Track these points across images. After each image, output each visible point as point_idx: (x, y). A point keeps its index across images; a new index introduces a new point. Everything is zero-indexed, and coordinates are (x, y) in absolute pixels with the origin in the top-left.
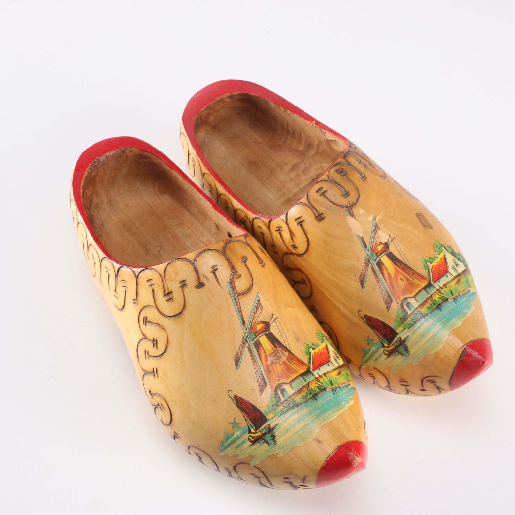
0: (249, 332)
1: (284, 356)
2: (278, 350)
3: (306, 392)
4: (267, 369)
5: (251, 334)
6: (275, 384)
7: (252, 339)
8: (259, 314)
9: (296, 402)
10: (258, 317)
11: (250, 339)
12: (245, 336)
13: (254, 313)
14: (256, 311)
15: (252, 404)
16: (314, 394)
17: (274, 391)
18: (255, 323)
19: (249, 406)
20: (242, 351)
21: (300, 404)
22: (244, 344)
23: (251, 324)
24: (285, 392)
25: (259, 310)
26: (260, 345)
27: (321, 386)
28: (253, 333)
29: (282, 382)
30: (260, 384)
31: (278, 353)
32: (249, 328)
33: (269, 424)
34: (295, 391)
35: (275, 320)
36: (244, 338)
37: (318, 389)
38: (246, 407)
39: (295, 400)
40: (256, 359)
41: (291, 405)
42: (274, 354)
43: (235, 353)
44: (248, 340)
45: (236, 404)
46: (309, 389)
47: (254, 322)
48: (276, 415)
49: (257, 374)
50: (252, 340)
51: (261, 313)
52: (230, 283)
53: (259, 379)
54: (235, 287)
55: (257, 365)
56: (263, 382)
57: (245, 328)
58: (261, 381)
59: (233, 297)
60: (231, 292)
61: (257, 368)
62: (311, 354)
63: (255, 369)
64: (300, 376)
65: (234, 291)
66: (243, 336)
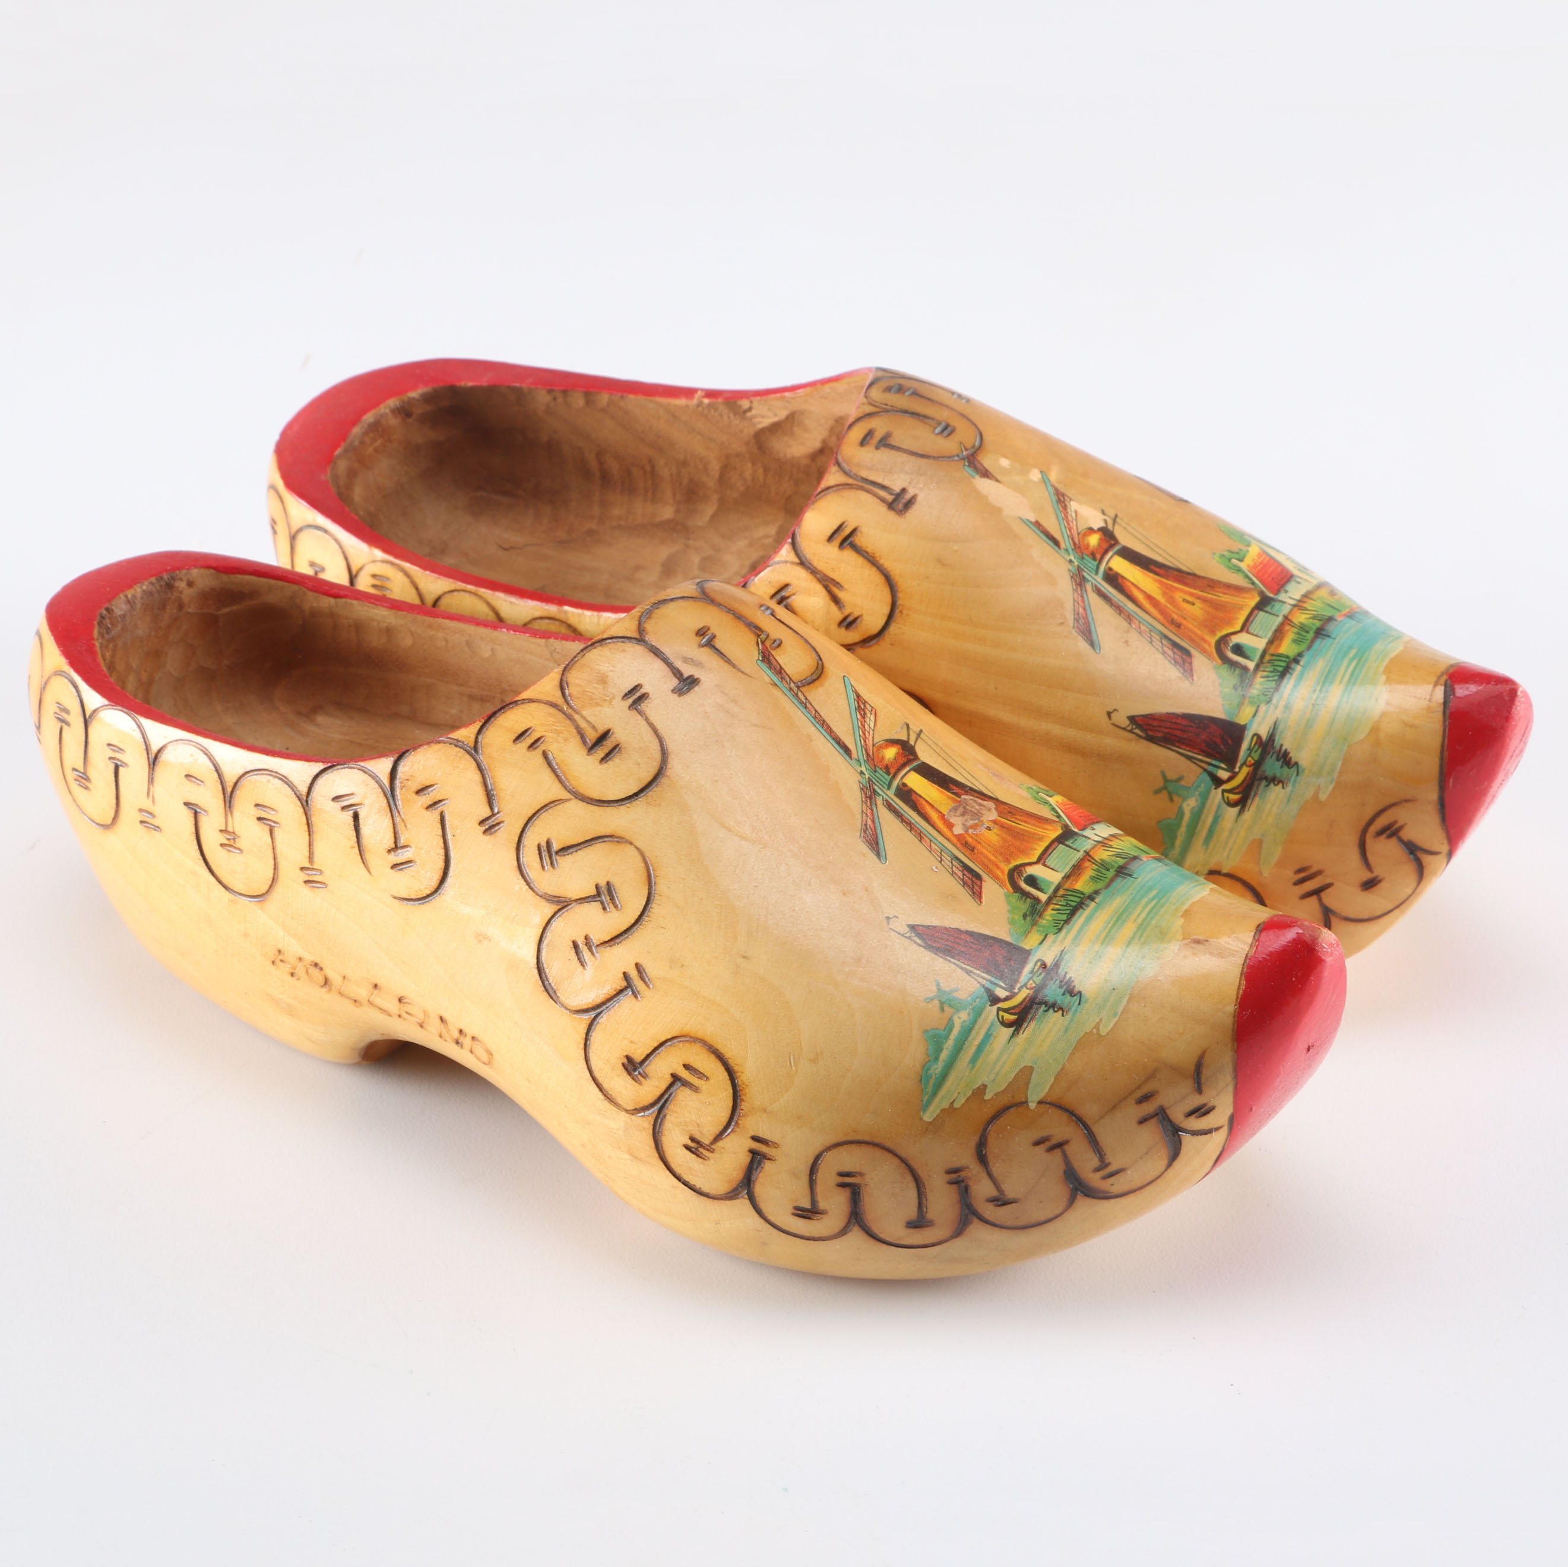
0: (870, 769)
1: (989, 810)
2: (965, 800)
4: (962, 844)
5: (877, 774)
6: (1003, 872)
7: (885, 784)
8: (872, 724)
9: (1082, 893)
10: (873, 731)
11: (880, 787)
12: (864, 782)
13: (859, 723)
14: (863, 717)
15: (966, 931)
16: (1118, 869)
17: (1008, 886)
18: (874, 745)
19: (962, 937)
20: (873, 818)
21: (1096, 893)
22: (870, 800)
23: (866, 750)
24: (1039, 882)
25: (869, 716)
26: (914, 797)
28: (883, 771)
29: (1018, 862)
30: (963, 880)
31: (967, 806)
32: (864, 761)
35: (919, 736)
36: (863, 786)
38: (955, 944)
39: (1077, 890)
40: (920, 828)
41: (1073, 902)
42: (961, 810)
43: (859, 826)
44: (876, 788)
45: (922, 944)
46: (1097, 863)
47: (869, 743)
48: (1046, 935)
49: (941, 860)
50: (886, 786)
51: (875, 720)
52: (763, 661)
53: (953, 871)
54: (781, 668)
55: (931, 841)
56: (966, 873)
57: (853, 761)
58: (962, 872)
59: (788, 693)
60: (778, 682)
61: (934, 847)
62: (1049, 802)
63: (931, 851)
64: (1057, 843)
65: (783, 680)
66: (859, 781)
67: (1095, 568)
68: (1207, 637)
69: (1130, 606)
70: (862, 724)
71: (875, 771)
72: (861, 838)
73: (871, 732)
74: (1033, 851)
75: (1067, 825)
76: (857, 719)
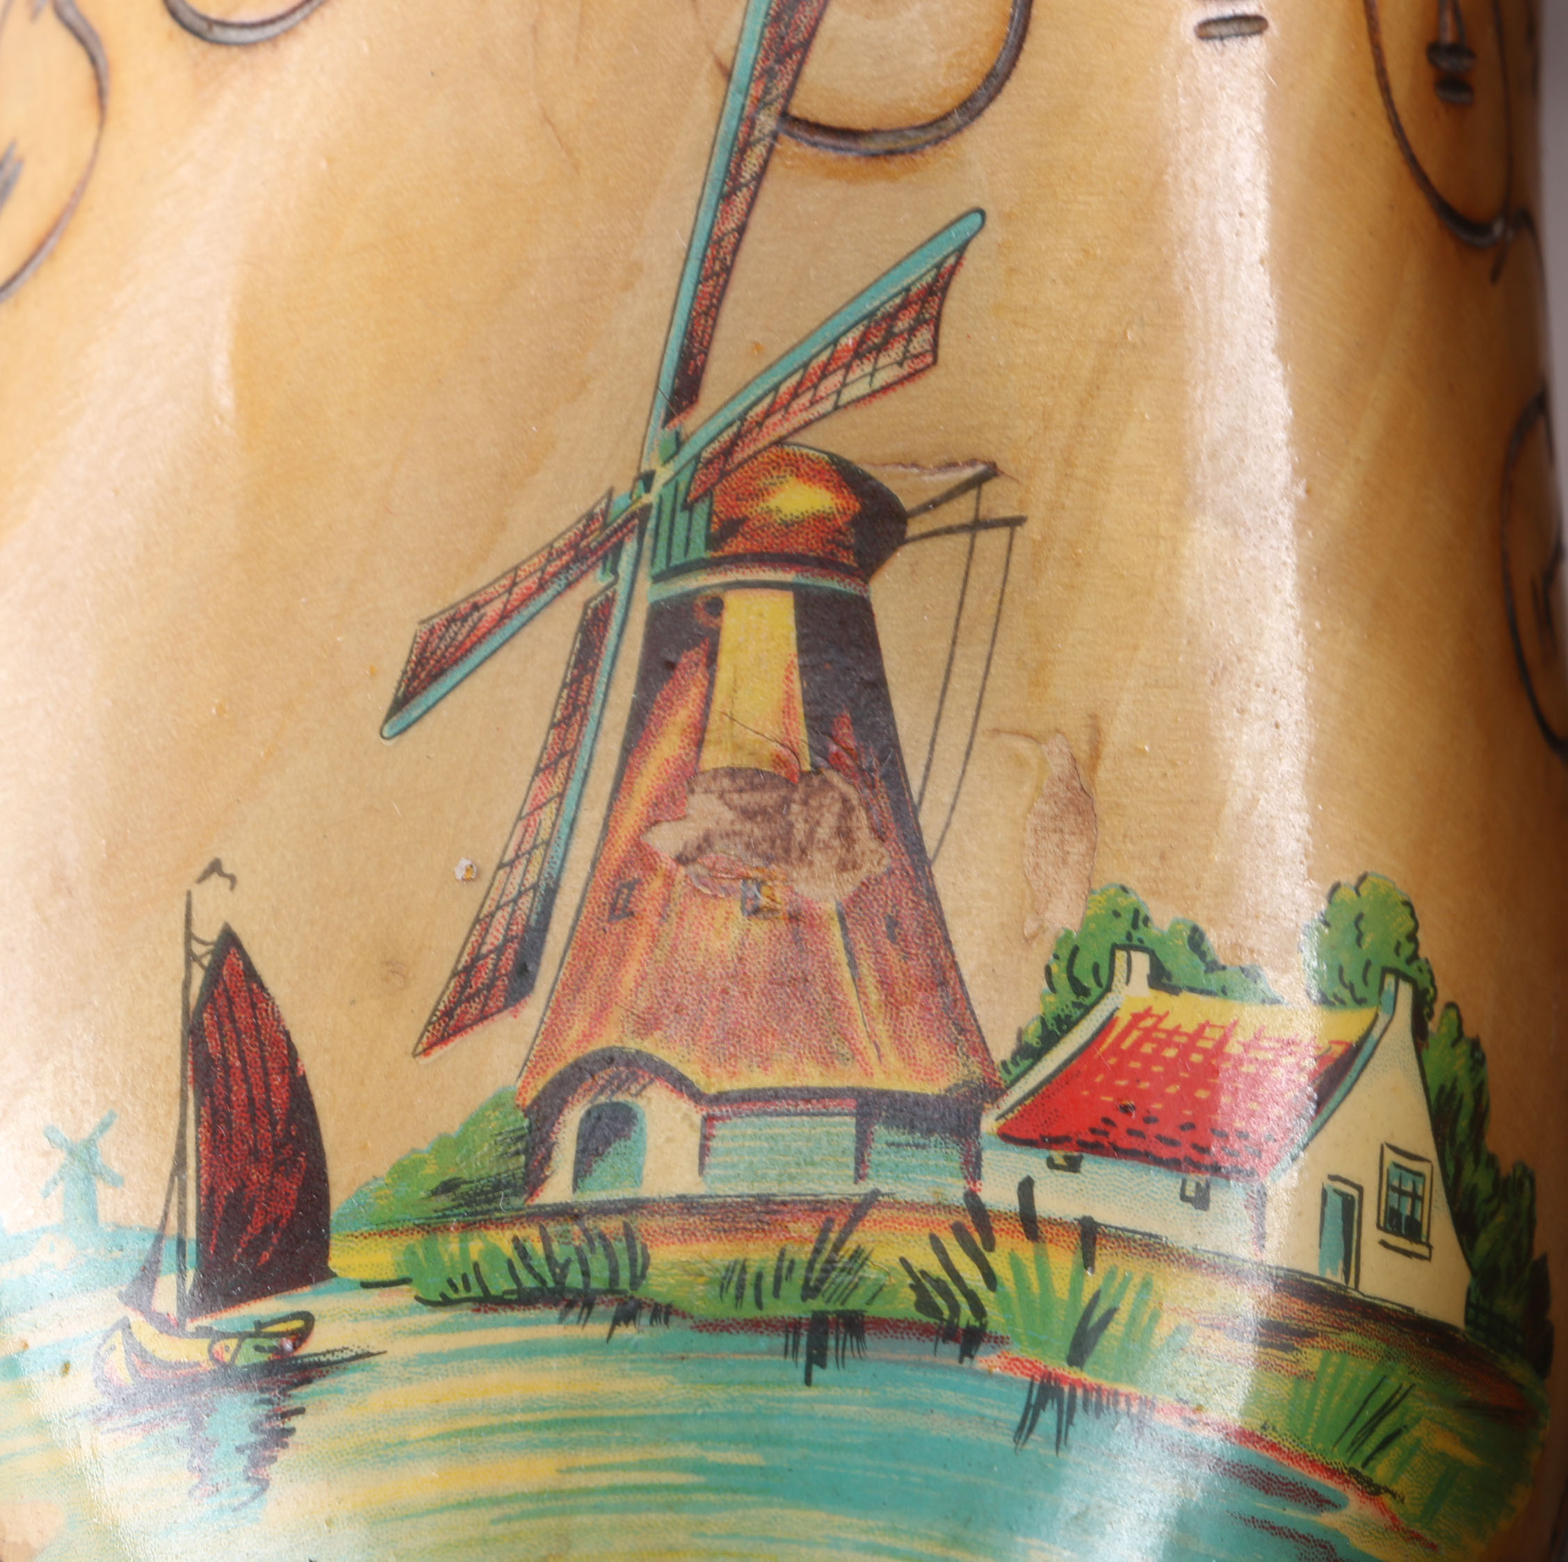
0: (682, 487)
1: (843, 867)
2: (826, 783)
3: (788, 1256)
4: (618, 874)
5: (681, 518)
6: (587, 1037)
7: (669, 557)
8: (861, 388)
9: (637, 1279)
10: (836, 407)
11: (647, 554)
12: (621, 501)
13: (824, 357)
14: (858, 353)
15: (304, 1078)
16: (840, 1314)
17: (541, 1083)
18: (780, 442)
19: (277, 1080)
20: (517, 608)
21: (663, 1312)
22: (575, 560)
23: (739, 436)
24: (618, 1146)
25: (883, 360)
26: (696, 654)
27: (961, 1299)
28: (709, 521)
29: (662, 1054)
30: (476, 958)
31: (805, 803)
32: (697, 457)
33: (308, 1318)
34: (702, 1190)
35: (978, 525)
36: (605, 513)
37: (912, 1296)
38: (246, 1080)
39: (647, 1259)
40: (587, 741)
41: (586, 1273)
42: (768, 798)
43: (458, 594)
44: (630, 547)
45: (193, 1001)
46: (836, 1248)
47: (778, 427)
48: (405, 1281)
49: (511, 864)
50: (661, 565)
51: (886, 388)
53: (492, 915)
54: (806, 45)
55: (561, 796)
56: (510, 953)
57: (668, 432)
58: (507, 940)
59: (730, 123)
60: (741, 74)
61: (547, 815)
62: (1101, 997)
63: (526, 817)
64: (850, 1105)
65: (769, 74)
66: (610, 494)
70: (825, 367)
71: (688, 507)
72: (427, 626)
73: (827, 406)
74: (765, 1063)
75: (993, 1092)
76: (835, 342)
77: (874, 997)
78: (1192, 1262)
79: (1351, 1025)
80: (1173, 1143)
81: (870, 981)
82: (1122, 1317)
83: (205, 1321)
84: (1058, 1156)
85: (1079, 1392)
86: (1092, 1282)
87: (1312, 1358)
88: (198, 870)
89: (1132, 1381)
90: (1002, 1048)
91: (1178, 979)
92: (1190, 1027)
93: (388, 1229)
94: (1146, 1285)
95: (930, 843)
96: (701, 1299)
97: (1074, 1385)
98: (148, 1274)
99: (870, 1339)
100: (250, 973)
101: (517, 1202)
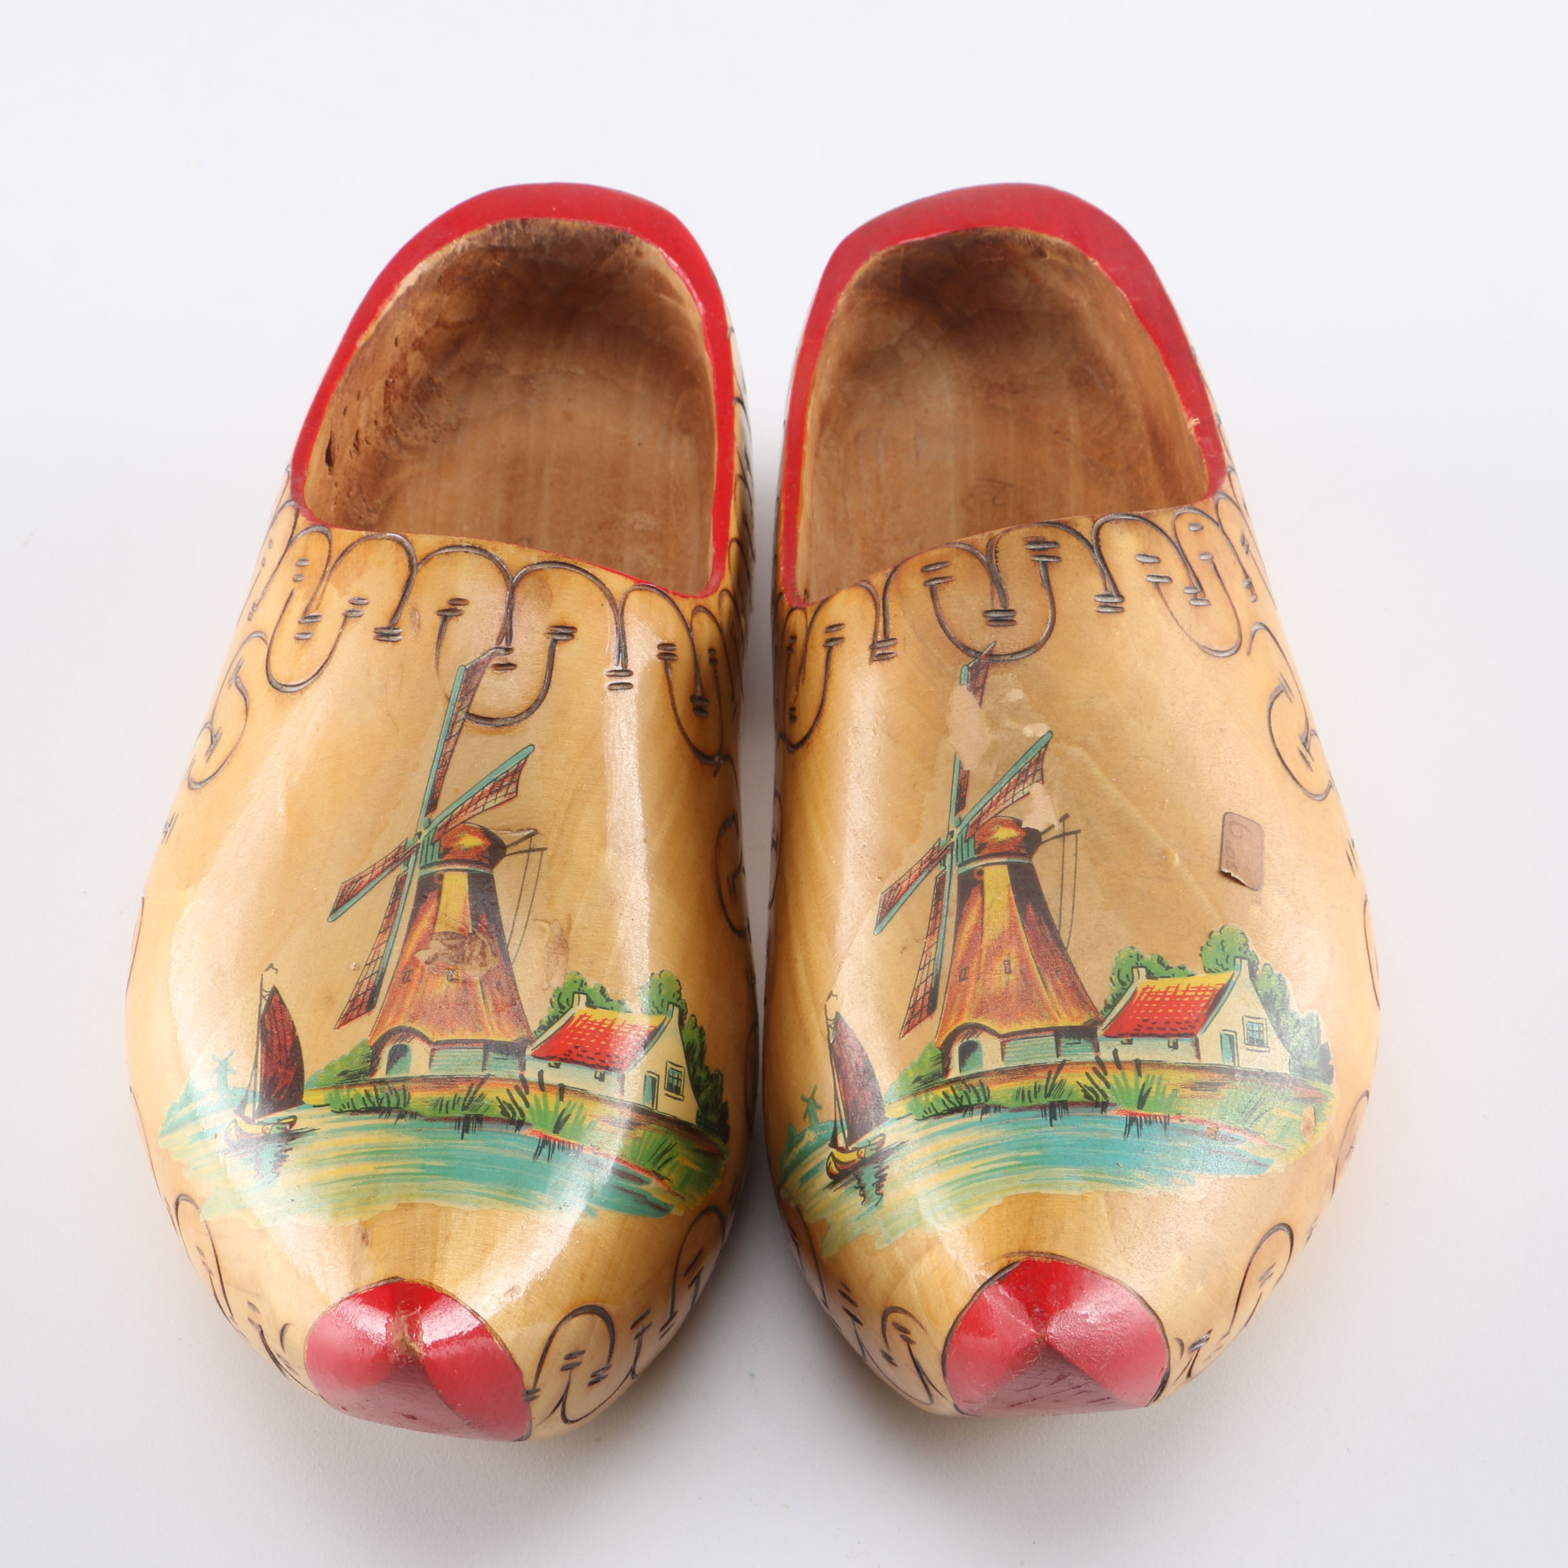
0: (431, 837)
1: (482, 965)
2: (477, 937)
3: (458, 1096)
4: (406, 968)
5: (430, 847)
6: (393, 1022)
7: (426, 861)
8: (492, 804)
9: (406, 1103)
10: (483, 811)
11: (419, 860)
12: (410, 842)
13: (479, 793)
14: (491, 792)
15: (297, 1037)
16: (475, 1115)
17: (377, 1038)
18: (464, 822)
19: (289, 1037)
20: (374, 878)
21: (414, 1115)
22: (394, 862)
23: (450, 820)
24: (402, 1059)
25: (499, 795)
26: (434, 894)
27: (516, 1110)
28: (440, 849)
29: (418, 1028)
30: (357, 996)
31: (470, 943)
32: (436, 827)
33: (295, 1118)
34: (430, 1074)
35: (530, 850)
36: (405, 846)
37: (500, 1110)
38: (278, 1038)
39: (410, 1096)
40: (397, 923)
41: (389, 1102)
42: (457, 942)
43: (355, 874)
44: (413, 857)
45: (262, 1012)
46: (474, 1093)
47: (463, 817)
48: (328, 1105)
49: (369, 964)
50: (423, 863)
51: (500, 804)
52: (467, 670)
53: (362, 981)
54: (475, 690)
55: (388, 941)
56: (368, 994)
57: (426, 819)
58: (367, 990)
59: (449, 716)
60: (453, 699)
61: (382, 948)
62: (569, 1009)
63: (375, 948)
64: (482, 1045)
65: (462, 699)
66: (407, 839)
67: (966, 858)
68: (966, 1013)
69: (951, 921)
70: (480, 796)
71: (433, 844)
72: (344, 885)
73: (480, 810)
74: (453, 1031)
75: (531, 1041)
76: (483, 789)
77: (491, 1009)
78: (597, 1099)
79: (657, 1020)
80: (592, 1059)
81: (490, 1004)
82: (572, 1117)
83: (261, 1119)
84: (552, 1063)
85: (557, 1142)
86: (562, 1105)
87: (640, 1132)
88: (265, 968)
89: (575, 1139)
90: (534, 1026)
91: (596, 1004)
92: (600, 1020)
93: (323, 1087)
94: (582, 1107)
95: (512, 956)
96: (427, 1111)
97: (555, 1140)
98: (244, 1103)
99: (484, 1124)
100: (281, 1002)
101: (366, 1078)
